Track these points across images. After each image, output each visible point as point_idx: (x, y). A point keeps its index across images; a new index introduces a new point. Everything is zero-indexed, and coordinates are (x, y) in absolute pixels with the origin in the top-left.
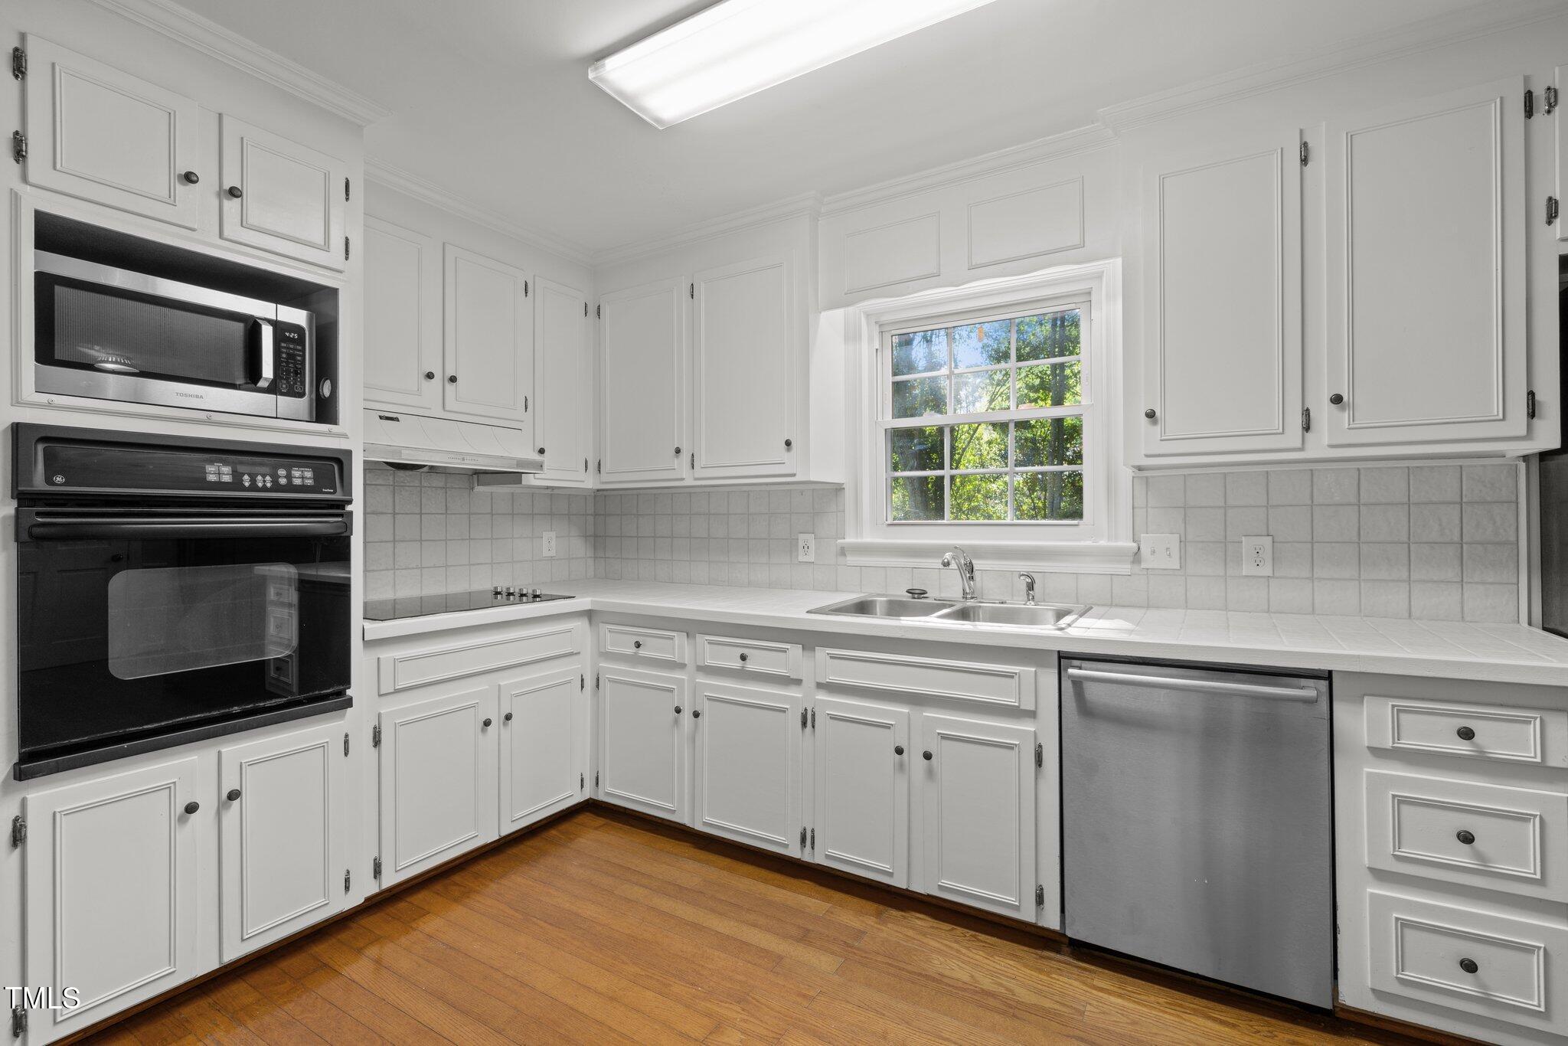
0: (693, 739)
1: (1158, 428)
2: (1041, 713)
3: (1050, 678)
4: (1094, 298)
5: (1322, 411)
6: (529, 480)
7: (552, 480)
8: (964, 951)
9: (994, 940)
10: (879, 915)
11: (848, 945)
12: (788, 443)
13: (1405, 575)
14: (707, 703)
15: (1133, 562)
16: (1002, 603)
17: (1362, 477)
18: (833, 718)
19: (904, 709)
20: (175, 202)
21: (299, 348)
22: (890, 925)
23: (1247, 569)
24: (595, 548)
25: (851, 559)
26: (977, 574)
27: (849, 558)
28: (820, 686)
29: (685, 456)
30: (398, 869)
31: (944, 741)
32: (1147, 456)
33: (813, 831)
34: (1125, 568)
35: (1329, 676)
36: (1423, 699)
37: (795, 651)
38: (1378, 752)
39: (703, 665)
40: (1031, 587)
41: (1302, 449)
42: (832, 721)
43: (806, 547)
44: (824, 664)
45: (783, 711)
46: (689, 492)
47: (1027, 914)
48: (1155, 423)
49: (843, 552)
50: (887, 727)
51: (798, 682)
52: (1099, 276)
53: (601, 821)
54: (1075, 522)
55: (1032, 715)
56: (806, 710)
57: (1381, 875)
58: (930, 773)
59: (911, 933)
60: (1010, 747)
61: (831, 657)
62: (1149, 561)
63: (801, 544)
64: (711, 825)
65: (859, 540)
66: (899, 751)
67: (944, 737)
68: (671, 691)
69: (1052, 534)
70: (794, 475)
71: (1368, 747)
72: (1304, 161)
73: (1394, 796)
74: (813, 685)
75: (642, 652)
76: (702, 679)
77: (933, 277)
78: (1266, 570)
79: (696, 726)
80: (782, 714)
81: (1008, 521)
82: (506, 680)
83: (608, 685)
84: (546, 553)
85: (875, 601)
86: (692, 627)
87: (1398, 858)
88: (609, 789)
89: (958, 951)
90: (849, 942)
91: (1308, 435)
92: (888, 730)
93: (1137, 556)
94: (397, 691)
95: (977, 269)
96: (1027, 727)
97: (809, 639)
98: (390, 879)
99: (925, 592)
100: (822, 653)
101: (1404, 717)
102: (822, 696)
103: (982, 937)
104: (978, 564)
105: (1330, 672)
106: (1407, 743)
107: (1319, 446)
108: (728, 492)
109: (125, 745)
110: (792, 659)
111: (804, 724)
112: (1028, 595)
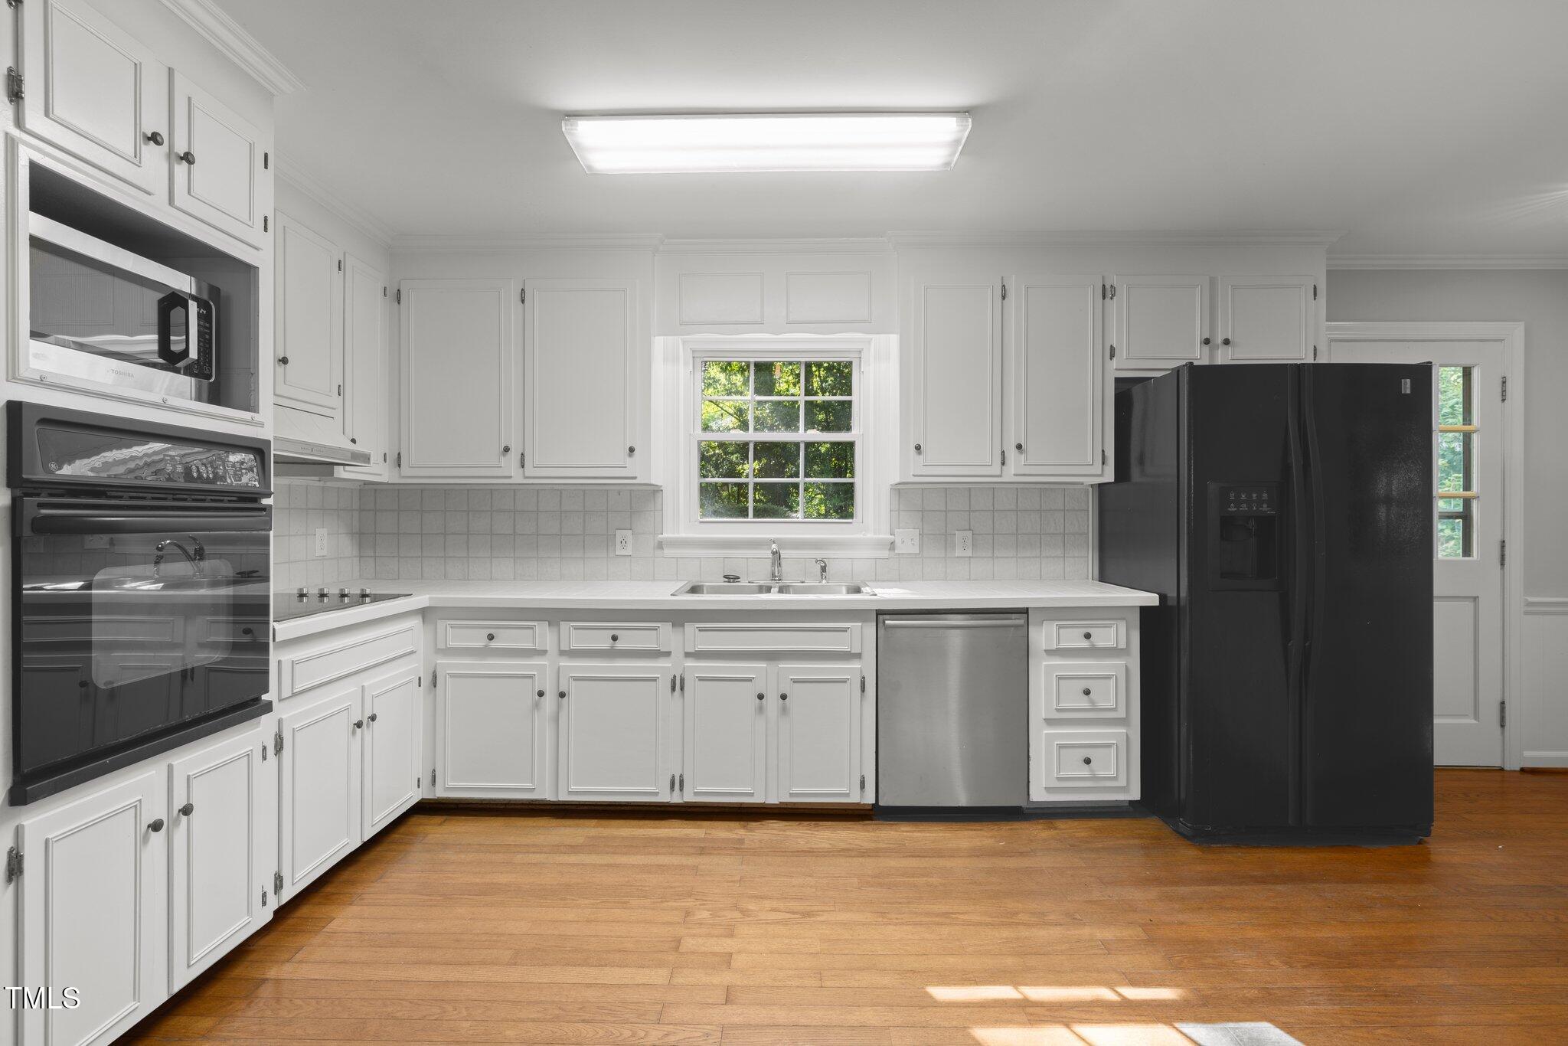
0: (556, 720)
1: (922, 457)
2: (864, 655)
3: (870, 630)
4: (863, 355)
5: (1012, 454)
6: (340, 472)
7: (374, 474)
8: (816, 833)
9: (830, 823)
10: (744, 827)
11: (737, 848)
12: (632, 450)
13: (1039, 555)
14: (573, 683)
15: (890, 549)
16: (803, 582)
17: (1019, 494)
18: (701, 679)
19: (763, 665)
20: (140, 163)
21: (207, 325)
22: (757, 831)
23: (958, 552)
24: (360, 546)
25: (668, 552)
26: (783, 562)
27: (666, 551)
28: (688, 655)
29: (514, 456)
30: (295, 881)
31: (795, 685)
32: (914, 475)
33: (681, 776)
34: (885, 553)
35: (1025, 611)
36: (1073, 620)
37: (666, 628)
38: (1049, 652)
39: (567, 649)
40: (824, 569)
41: (1001, 476)
42: (702, 682)
43: (623, 542)
44: (695, 636)
45: (654, 680)
46: (514, 490)
47: (855, 798)
48: (920, 453)
49: (660, 545)
50: (749, 680)
51: (668, 654)
52: (869, 341)
53: (438, 819)
54: (850, 520)
55: (858, 656)
56: (675, 676)
57: (1050, 722)
58: (784, 711)
59: (775, 832)
60: (844, 681)
61: (700, 630)
62: (901, 549)
63: (618, 539)
64: (577, 793)
65: (676, 535)
66: (761, 697)
67: (795, 681)
68: (531, 677)
69: (833, 530)
70: (635, 478)
71: (1045, 650)
72: (1004, 298)
73: (1057, 676)
74: (682, 655)
75: (494, 644)
76: (565, 663)
77: (758, 324)
78: (969, 553)
79: (559, 707)
80: (654, 683)
81: (800, 520)
82: (369, 680)
83: (449, 680)
84: (318, 553)
85: (703, 586)
86: (554, 616)
87: (1058, 710)
88: (450, 784)
89: (812, 834)
90: (738, 846)
91: (1004, 467)
92: (750, 683)
93: (892, 546)
94: (294, 695)
95: (793, 324)
96: (855, 665)
97: (678, 617)
98: (288, 893)
99: (738, 578)
100: (690, 628)
101: (1062, 630)
102: (690, 663)
103: (821, 823)
104: (784, 554)
105: (1027, 609)
106: (1064, 645)
107: (1010, 474)
108: (538, 490)
109: (107, 760)
110: (665, 635)
111: (673, 689)
112: (822, 575)
